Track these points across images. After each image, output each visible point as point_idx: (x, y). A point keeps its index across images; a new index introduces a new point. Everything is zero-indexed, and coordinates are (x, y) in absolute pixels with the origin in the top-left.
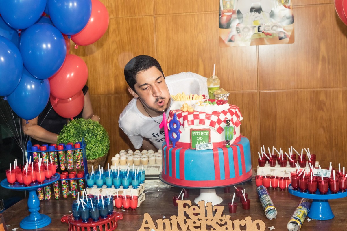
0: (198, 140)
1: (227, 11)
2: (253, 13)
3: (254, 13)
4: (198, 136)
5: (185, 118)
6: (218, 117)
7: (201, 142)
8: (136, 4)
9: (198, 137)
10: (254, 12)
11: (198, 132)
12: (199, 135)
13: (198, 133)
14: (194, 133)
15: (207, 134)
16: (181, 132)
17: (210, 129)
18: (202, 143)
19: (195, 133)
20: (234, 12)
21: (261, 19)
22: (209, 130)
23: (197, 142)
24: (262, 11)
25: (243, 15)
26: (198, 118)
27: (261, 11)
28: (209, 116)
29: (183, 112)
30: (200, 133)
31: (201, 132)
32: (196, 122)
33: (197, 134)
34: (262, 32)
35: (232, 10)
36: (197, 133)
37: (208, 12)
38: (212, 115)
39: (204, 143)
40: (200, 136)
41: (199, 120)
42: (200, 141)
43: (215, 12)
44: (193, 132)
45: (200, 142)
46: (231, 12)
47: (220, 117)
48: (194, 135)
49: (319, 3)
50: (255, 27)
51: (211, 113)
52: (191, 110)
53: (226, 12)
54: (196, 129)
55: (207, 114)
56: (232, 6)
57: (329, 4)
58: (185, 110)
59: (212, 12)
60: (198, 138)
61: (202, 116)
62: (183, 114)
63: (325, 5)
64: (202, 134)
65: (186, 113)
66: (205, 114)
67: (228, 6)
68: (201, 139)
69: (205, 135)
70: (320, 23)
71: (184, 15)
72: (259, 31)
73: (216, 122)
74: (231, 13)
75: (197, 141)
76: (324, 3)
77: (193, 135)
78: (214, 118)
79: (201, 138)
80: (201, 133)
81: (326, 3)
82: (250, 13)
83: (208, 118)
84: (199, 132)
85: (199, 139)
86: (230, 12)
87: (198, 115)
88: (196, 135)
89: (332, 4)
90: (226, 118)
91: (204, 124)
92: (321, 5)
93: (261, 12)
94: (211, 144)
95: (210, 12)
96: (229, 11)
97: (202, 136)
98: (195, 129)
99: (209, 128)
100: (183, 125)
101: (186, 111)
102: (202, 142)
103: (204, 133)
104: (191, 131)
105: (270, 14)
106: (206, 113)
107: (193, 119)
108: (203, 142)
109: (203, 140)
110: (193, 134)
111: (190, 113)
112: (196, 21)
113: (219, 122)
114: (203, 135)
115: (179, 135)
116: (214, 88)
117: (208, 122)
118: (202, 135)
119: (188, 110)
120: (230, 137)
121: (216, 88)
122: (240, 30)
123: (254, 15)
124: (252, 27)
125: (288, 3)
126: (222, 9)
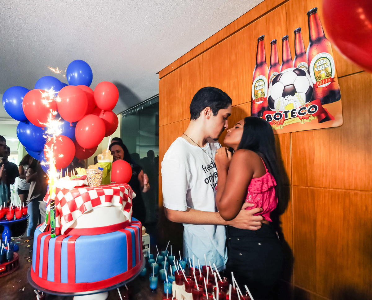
3: (287, 97)
10: (287, 95)
20: (265, 99)
21: (295, 101)
24: (296, 93)
25: (274, 101)
27: (295, 93)
34: (296, 116)
50: (288, 111)
53: (258, 101)
56: (263, 94)
67: (260, 94)
72: (292, 116)
74: (263, 101)
82: (282, 98)
96: (260, 99)
105: (306, 93)
122: (272, 117)
123: (287, 99)
124: (284, 112)
125: (331, 76)
126: (254, 98)
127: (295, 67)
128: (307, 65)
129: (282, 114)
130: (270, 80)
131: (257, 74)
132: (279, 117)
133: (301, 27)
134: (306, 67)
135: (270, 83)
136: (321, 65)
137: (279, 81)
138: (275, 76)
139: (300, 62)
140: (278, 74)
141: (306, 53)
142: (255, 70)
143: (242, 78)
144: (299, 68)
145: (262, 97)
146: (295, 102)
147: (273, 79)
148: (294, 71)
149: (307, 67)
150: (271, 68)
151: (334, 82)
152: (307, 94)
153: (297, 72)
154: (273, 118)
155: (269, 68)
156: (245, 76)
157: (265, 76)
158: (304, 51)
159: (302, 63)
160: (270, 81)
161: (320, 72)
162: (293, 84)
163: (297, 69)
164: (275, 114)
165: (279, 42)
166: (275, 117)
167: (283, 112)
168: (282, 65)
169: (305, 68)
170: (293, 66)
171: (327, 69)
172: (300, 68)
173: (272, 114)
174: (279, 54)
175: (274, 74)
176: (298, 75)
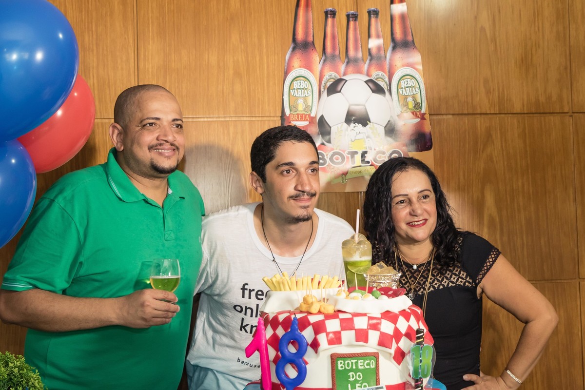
0: (351, 379)
1: (298, 118)
2: (352, 125)
3: (354, 125)
4: (351, 370)
5: (319, 328)
6: (395, 325)
7: (359, 385)
8: (96, 92)
9: (351, 374)
10: (354, 123)
11: (352, 361)
12: (354, 367)
13: (352, 363)
14: (341, 363)
15: (373, 366)
16: (306, 363)
17: (378, 353)
18: (361, 387)
19: (344, 364)
20: (312, 120)
21: (368, 137)
22: (376, 356)
23: (349, 385)
24: (370, 122)
25: (330, 127)
26: (351, 328)
27: (368, 122)
28: (374, 321)
29: (310, 313)
30: (356, 363)
31: (359, 361)
32: (348, 336)
33: (348, 366)
34: (370, 164)
35: (309, 115)
36: (348, 363)
37: (258, 119)
38: (383, 320)
39: (365, 386)
40: (356, 371)
41: (353, 332)
42: (356, 381)
43: (272, 119)
44: (339, 362)
45: (357, 385)
46: (307, 120)
47: (398, 325)
48: (342, 367)
49: (479, 112)
50: (356, 153)
51: (379, 316)
52: (330, 310)
53: (296, 121)
54: (346, 354)
55: (370, 318)
56: (308, 108)
57: (498, 116)
58: (314, 309)
59: (265, 119)
60: (351, 376)
61: (361, 323)
62: (313, 319)
63: (490, 116)
64: (361, 364)
65: (321, 317)
66: (366, 318)
67: (301, 107)
68: (359, 376)
69: (368, 367)
70: (483, 152)
71: (205, 121)
72: (363, 161)
73: (392, 337)
74: (307, 123)
75: (350, 382)
76: (488, 112)
77: (340, 369)
78: (387, 327)
79: (358, 374)
80: (359, 364)
81: (492, 112)
82: (345, 125)
83: (375, 327)
84: (354, 361)
85: (353, 377)
86: (304, 121)
87: (351, 320)
88: (347, 368)
89: (503, 115)
90: (410, 327)
91: (366, 341)
92: (483, 116)
93: (368, 124)
94: (382, 388)
95: (260, 119)
96: (302, 117)
97: (360, 371)
98: (343, 354)
99: (376, 351)
100: (315, 345)
101: (316, 311)
102: (362, 384)
103: (366, 362)
104: (334, 358)
105: (385, 127)
106: (368, 315)
107: (338, 328)
108: (364, 384)
109: (364, 380)
110: (339, 366)
111: (328, 317)
112: (231, 135)
113: (397, 335)
114: (362, 367)
115: (303, 369)
116: (361, 262)
117: (374, 336)
118: (360, 367)
119: (322, 310)
120: (423, 371)
121: (365, 261)
122: (325, 157)
123: (353, 129)
124: (349, 153)
125: (421, 109)
126: (287, 112)
127: (368, 75)
128: (387, 80)
129: (345, 155)
130: (323, 84)
131: (296, 62)
132: (340, 160)
133: (379, 8)
134: (386, 83)
135: (322, 90)
136: (407, 87)
137: (340, 92)
138: (334, 81)
139: (377, 71)
140: (339, 77)
141: (386, 57)
142: (291, 54)
143: (258, 59)
144: (374, 80)
145: (306, 113)
146: (369, 139)
147: (328, 84)
148: (366, 82)
149: (388, 82)
150: (325, 61)
151: (425, 121)
152: (386, 129)
153: (371, 85)
154: (328, 160)
155: (322, 61)
156: (265, 57)
157: (313, 74)
158: (382, 53)
159: (380, 73)
160: (322, 87)
161: (406, 97)
162: (365, 106)
163: (371, 81)
164: (331, 153)
165: (341, 17)
166: (331, 159)
167: (346, 152)
168: (345, 64)
169: (383, 83)
170: (365, 73)
171: (415, 96)
172: (376, 79)
173: (327, 153)
174: (340, 40)
175: (330, 75)
176: (373, 91)
